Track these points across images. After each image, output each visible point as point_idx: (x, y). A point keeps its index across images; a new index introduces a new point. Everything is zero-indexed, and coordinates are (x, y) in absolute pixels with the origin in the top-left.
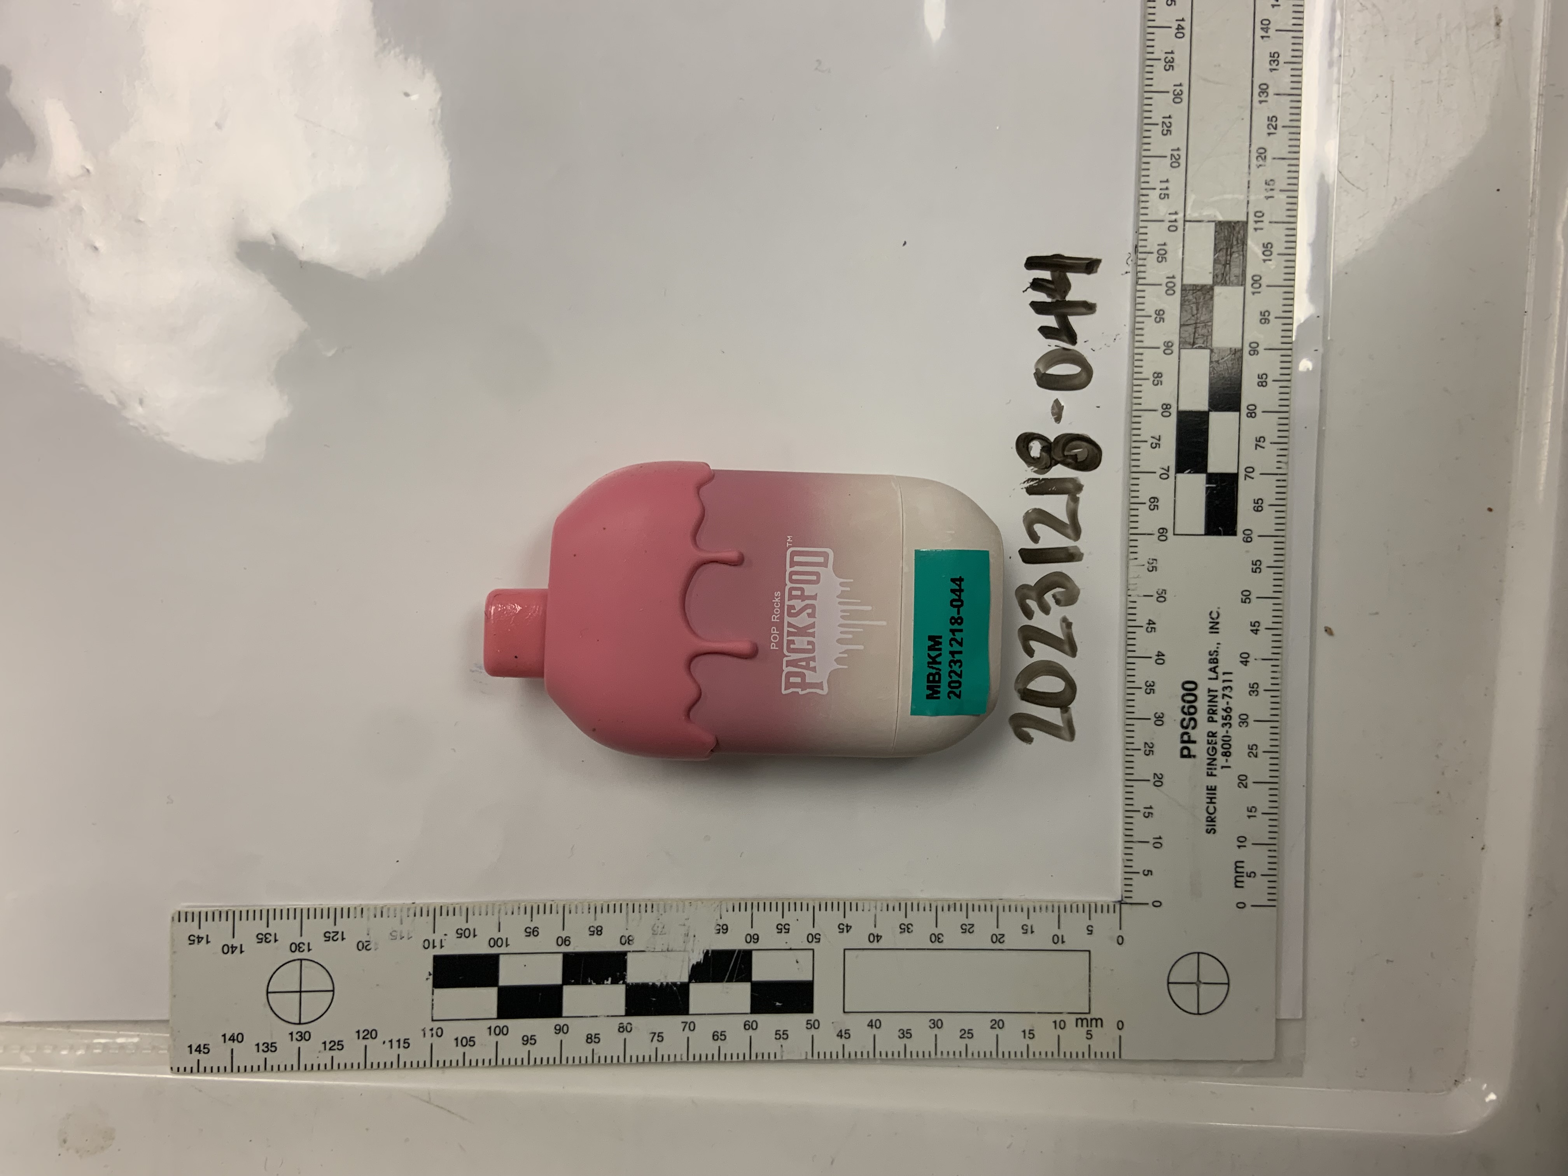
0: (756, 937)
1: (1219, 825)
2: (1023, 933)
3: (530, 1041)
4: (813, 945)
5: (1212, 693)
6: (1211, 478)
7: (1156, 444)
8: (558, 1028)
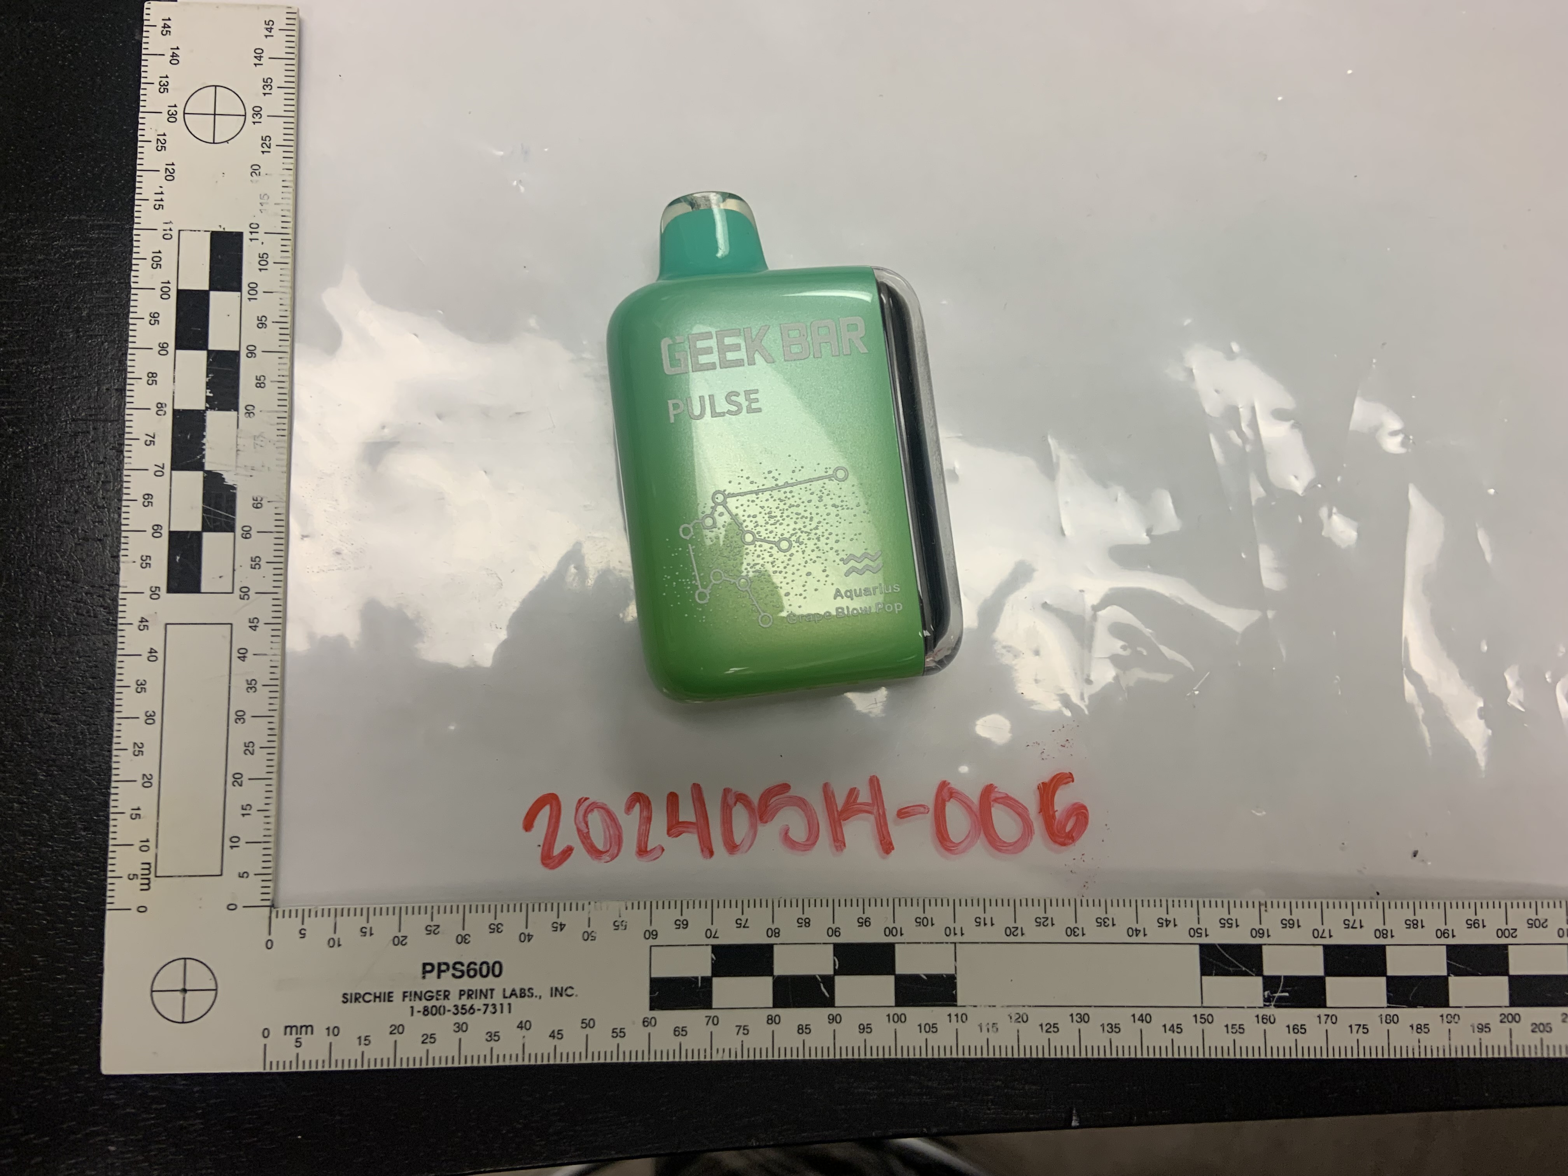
0: (248, 536)
1: (352, 1006)
2: (243, 806)
3: (153, 319)
4: (237, 592)
5: (489, 992)
6: (707, 981)
7: (740, 924)
8: (165, 345)
